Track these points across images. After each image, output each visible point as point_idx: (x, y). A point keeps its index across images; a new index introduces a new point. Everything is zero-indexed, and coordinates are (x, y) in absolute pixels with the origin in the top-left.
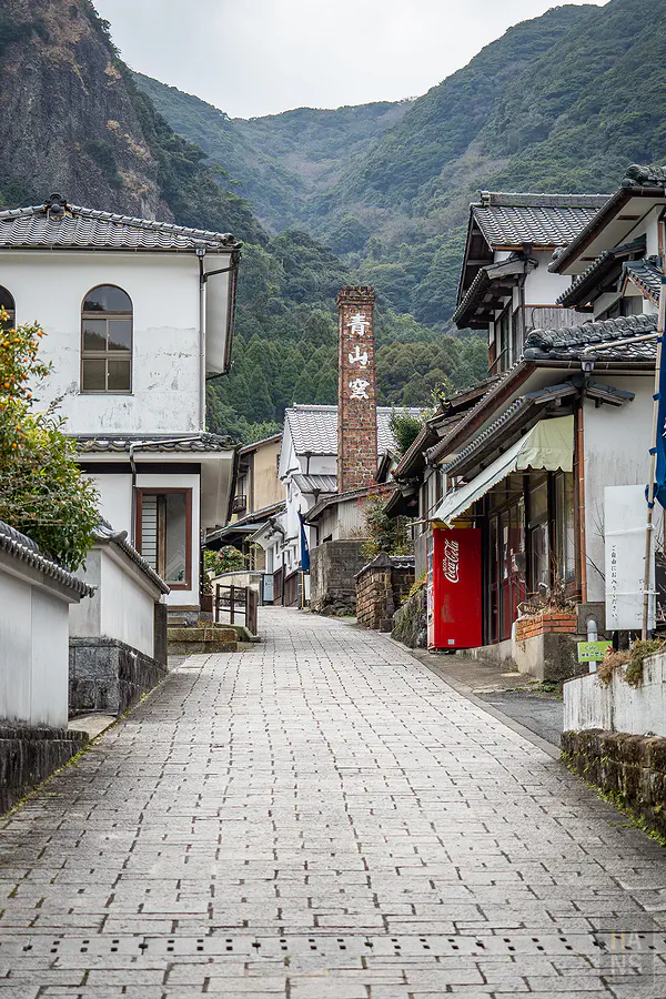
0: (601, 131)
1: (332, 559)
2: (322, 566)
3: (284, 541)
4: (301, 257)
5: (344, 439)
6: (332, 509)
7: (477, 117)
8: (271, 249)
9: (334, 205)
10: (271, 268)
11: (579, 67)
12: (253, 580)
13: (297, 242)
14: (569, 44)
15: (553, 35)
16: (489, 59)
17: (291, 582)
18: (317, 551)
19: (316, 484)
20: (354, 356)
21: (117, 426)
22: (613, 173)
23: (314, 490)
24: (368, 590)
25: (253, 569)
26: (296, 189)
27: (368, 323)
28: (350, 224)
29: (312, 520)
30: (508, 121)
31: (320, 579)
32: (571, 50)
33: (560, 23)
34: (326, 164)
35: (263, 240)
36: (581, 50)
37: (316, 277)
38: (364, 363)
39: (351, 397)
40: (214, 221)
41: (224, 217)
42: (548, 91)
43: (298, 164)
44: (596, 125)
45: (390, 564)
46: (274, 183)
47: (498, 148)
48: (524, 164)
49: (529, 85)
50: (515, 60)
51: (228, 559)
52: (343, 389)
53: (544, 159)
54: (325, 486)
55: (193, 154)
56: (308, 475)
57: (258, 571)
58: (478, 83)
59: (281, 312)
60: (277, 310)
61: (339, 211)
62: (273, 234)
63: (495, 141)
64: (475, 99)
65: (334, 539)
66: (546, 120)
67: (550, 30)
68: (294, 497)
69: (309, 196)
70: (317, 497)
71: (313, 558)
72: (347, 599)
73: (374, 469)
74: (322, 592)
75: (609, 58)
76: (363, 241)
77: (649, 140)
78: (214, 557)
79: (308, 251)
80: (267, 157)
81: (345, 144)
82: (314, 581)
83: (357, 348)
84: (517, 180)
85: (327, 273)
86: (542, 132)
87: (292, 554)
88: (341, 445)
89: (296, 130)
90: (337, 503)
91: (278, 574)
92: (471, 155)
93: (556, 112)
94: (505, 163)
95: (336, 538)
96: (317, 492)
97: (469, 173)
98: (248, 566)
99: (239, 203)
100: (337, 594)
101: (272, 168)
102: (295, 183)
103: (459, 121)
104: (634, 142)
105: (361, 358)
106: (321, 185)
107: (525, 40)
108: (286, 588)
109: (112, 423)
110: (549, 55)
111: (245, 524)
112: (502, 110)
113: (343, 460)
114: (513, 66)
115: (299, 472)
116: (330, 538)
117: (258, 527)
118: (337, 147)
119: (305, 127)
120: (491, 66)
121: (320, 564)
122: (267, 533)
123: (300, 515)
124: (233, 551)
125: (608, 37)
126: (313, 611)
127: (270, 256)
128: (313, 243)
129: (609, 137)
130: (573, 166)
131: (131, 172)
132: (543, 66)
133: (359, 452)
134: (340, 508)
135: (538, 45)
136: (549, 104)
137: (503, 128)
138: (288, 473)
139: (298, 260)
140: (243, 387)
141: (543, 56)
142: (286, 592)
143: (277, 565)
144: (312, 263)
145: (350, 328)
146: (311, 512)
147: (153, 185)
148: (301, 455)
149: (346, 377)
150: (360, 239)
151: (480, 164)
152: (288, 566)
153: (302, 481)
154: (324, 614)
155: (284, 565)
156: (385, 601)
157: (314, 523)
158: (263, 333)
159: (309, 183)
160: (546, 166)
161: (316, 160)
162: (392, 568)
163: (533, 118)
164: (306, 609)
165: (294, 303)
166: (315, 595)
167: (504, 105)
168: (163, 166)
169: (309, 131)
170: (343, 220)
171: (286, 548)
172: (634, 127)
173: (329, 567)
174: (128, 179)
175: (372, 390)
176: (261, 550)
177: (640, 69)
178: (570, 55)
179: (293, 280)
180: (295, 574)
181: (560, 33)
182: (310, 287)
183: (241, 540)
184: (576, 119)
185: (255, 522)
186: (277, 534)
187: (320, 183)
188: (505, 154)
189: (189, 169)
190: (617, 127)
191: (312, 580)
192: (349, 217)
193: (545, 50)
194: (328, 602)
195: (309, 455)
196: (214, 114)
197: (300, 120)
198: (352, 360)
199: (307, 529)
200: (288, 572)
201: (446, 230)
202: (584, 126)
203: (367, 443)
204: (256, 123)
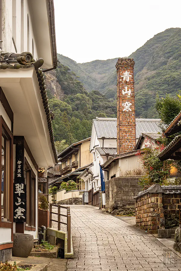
1: (117, 186)
2: (112, 189)
3: (93, 178)
4: (97, 98)
5: (120, 130)
6: (116, 162)
7: (146, 60)
8: (88, 96)
10: (88, 101)
11: (176, 44)
12: (80, 193)
13: (96, 94)
14: (172, 38)
15: (168, 36)
16: (150, 44)
17: (96, 195)
18: (109, 182)
19: (107, 152)
20: (125, 91)
23: (106, 154)
24: (145, 207)
25: (80, 189)
26: (95, 82)
27: (131, 76)
28: (110, 90)
29: (105, 168)
30: (155, 61)
31: (111, 196)
32: (173, 40)
33: (169, 33)
34: (103, 75)
35: (86, 93)
36: (176, 40)
37: (101, 104)
38: (129, 94)
39: (124, 110)
40: (72, 88)
41: (75, 87)
42: (167, 51)
43: (95, 75)
46: (89, 80)
47: (152, 68)
48: (160, 71)
49: (161, 50)
50: (157, 43)
51: (71, 185)
52: (120, 106)
53: (166, 70)
54: (111, 152)
55: (66, 69)
56: (103, 148)
57: (82, 190)
58: (146, 50)
59: (91, 113)
60: (90, 113)
61: (107, 87)
62: (88, 91)
63: (151, 66)
64: (145, 55)
65: (116, 177)
66: (166, 60)
67: (166, 35)
68: (97, 158)
69: (98, 84)
70: (107, 157)
71: (107, 185)
72: (125, 207)
73: (135, 143)
74: (111, 203)
76: (114, 95)
78: (65, 185)
79: (99, 97)
80: (87, 74)
81: (109, 70)
82: (107, 197)
83: (126, 88)
84: (158, 76)
85: (104, 102)
86: (165, 63)
87: (96, 183)
88: (118, 133)
89: (95, 66)
90: (118, 159)
91: (90, 192)
92: (144, 70)
93: (168, 58)
94: (155, 72)
95: (118, 176)
96: (107, 155)
97: (144, 75)
98: (79, 188)
99: (79, 83)
100: (120, 204)
101: (89, 76)
102: (95, 80)
103: (141, 61)
105: (128, 92)
106: (102, 81)
107: (160, 38)
110: (167, 41)
111: (77, 172)
112: (153, 58)
113: (119, 140)
114: (157, 45)
115: (99, 146)
116: (114, 176)
117: (82, 172)
118: (106, 70)
119: (97, 65)
120: (149, 45)
121: (110, 189)
122: (85, 175)
123: (100, 166)
124: (72, 182)
126: (107, 212)
127: (88, 98)
128: (100, 94)
130: (174, 72)
131: (49, 74)
132: (165, 45)
133: (128, 136)
134: (120, 161)
135: (163, 39)
136: (167, 55)
137: (154, 62)
138: (94, 148)
139: (96, 99)
140: (80, 134)
141: (165, 42)
142: (94, 200)
143: (90, 188)
144: (100, 100)
145: (123, 78)
146: (105, 164)
147: (55, 78)
148: (100, 139)
149: (121, 101)
150: (113, 95)
151: (147, 73)
152: (94, 189)
153: (101, 150)
154: (113, 214)
155: (93, 188)
156: (158, 215)
157: (107, 169)
158: (86, 118)
159: (99, 80)
160: (167, 72)
161: (101, 74)
162: (163, 194)
163: (162, 59)
164: (103, 209)
165: (95, 111)
166: (108, 204)
167: (154, 56)
169: (99, 66)
171: (93, 181)
173: (115, 190)
174: (47, 76)
175: (133, 107)
176: (83, 181)
178: (173, 41)
179: (94, 105)
180: (98, 192)
182: (99, 107)
183: (76, 178)
184: (175, 59)
185: (80, 171)
186: (90, 175)
187: (102, 80)
188: (154, 70)
189: (65, 73)
191: (106, 197)
192: (110, 88)
193: (165, 41)
194: (115, 208)
195: (103, 138)
196: (72, 62)
197: (96, 63)
198: (124, 93)
199: (103, 172)
200: (95, 191)
201: (138, 91)
202: (177, 61)
203: (131, 132)
204: (84, 64)
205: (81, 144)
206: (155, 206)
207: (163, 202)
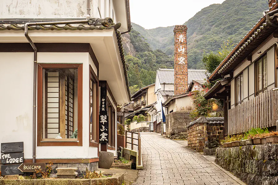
0: (222, 28)
1: (174, 118)
2: (171, 121)
3: (157, 113)
5: (176, 77)
6: (173, 101)
7: (195, 27)
8: (153, 53)
9: (166, 46)
10: (153, 57)
11: (217, 16)
12: (147, 124)
13: (159, 52)
14: (214, 11)
16: (198, 15)
17: (159, 125)
18: (168, 116)
19: (167, 93)
20: (180, 49)
21: (21, 13)
22: (224, 37)
24: (194, 133)
26: (158, 43)
27: (185, 38)
28: (169, 49)
31: (169, 126)
33: (212, 7)
34: (165, 38)
35: (152, 51)
36: (217, 12)
37: (163, 59)
38: (183, 52)
39: (179, 63)
40: (141, 47)
41: (144, 46)
42: (210, 21)
43: (158, 38)
44: (221, 27)
45: (206, 122)
46: (154, 42)
47: (200, 33)
48: (205, 36)
49: (206, 20)
51: (141, 118)
52: (176, 60)
54: (170, 94)
55: (137, 33)
57: (149, 122)
58: (196, 20)
60: (155, 66)
61: (167, 47)
62: (153, 50)
64: (195, 23)
65: (174, 112)
66: (210, 27)
67: (210, 9)
68: (159, 98)
69: (161, 45)
70: (167, 97)
71: (167, 118)
72: (180, 133)
73: (187, 87)
74: (170, 130)
75: (223, 14)
76: (172, 52)
77: (232, 30)
78: (137, 118)
79: (161, 54)
80: (152, 37)
81: (168, 34)
83: (181, 47)
84: (204, 39)
85: (165, 58)
86: (209, 30)
87: (159, 117)
88: (175, 80)
89: (158, 31)
90: (175, 99)
91: (155, 123)
92: (194, 35)
93: (212, 26)
94: (202, 36)
95: (174, 111)
96: (167, 96)
97: (194, 38)
98: (146, 120)
99: (147, 44)
100: (176, 131)
101: (154, 39)
102: (158, 42)
103: (192, 28)
104: (229, 31)
105: (182, 50)
106: (164, 42)
107: (205, 11)
108: (157, 127)
109: (18, 10)
111: (145, 108)
112: (201, 26)
113: (176, 85)
114: (203, 16)
115: (161, 90)
116: (172, 111)
117: (148, 109)
118: (166, 34)
119: (160, 31)
121: (169, 120)
122: (151, 110)
123: (162, 104)
124: (142, 116)
125: (223, 9)
126: (167, 137)
127: (153, 55)
128: (162, 52)
129: (223, 30)
130: (216, 36)
132: (209, 16)
133: (182, 82)
134: (176, 100)
135: (208, 12)
136: (211, 24)
137: (201, 29)
138: (157, 91)
139: (159, 56)
140: (147, 81)
141: (209, 14)
142: (157, 129)
143: (154, 120)
144: (162, 56)
145: (178, 40)
146: (165, 102)
147: (129, 40)
148: (162, 84)
149: (177, 57)
151: (196, 37)
152: (158, 120)
153: (163, 92)
154: (171, 139)
155: (157, 120)
156: (204, 139)
157: (166, 106)
158: (151, 70)
159: (161, 42)
160: (210, 36)
161: (163, 37)
162: (207, 123)
163: (207, 27)
164: (164, 135)
165: (158, 64)
166: (168, 131)
167: (201, 24)
168: (131, 36)
170: (168, 48)
171: (157, 115)
172: (229, 27)
173: (173, 121)
175: (186, 61)
176: (150, 115)
177: (230, 15)
178: (215, 13)
179: (158, 60)
180: (160, 123)
181: (212, 9)
182: (161, 61)
183: (144, 113)
184: (217, 26)
185: (147, 108)
186: (154, 110)
188: (202, 34)
189: (136, 36)
190: (225, 28)
191: (166, 126)
192: (169, 48)
194: (173, 134)
195: (164, 84)
197: (159, 29)
198: (179, 51)
199: (164, 108)
200: (158, 122)
202: (218, 28)
203: (184, 79)
204: (150, 30)
205: (148, 88)
206: (201, 132)
207: (207, 129)
